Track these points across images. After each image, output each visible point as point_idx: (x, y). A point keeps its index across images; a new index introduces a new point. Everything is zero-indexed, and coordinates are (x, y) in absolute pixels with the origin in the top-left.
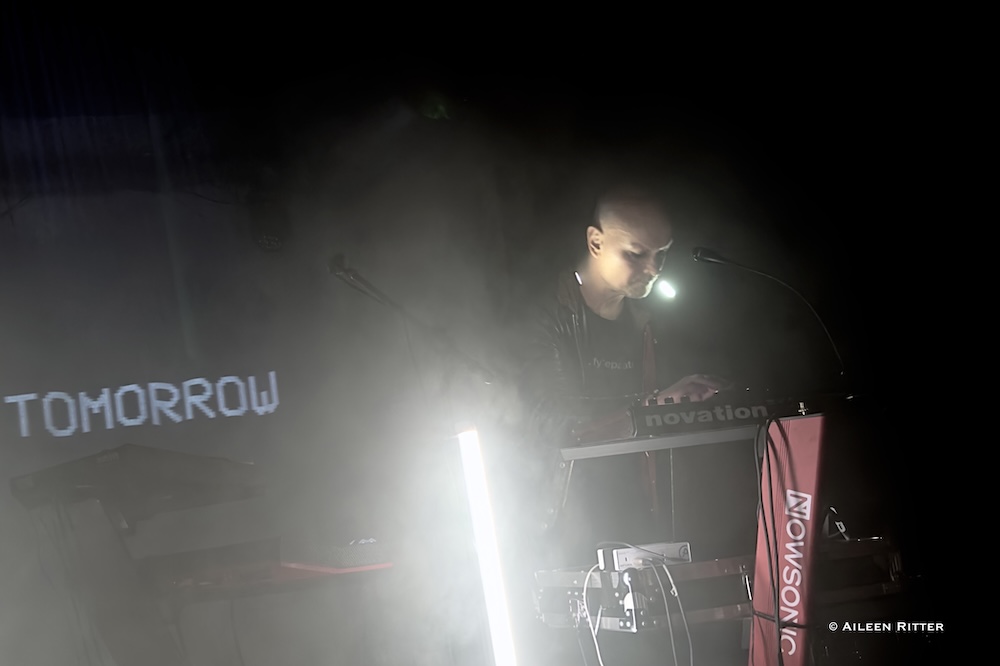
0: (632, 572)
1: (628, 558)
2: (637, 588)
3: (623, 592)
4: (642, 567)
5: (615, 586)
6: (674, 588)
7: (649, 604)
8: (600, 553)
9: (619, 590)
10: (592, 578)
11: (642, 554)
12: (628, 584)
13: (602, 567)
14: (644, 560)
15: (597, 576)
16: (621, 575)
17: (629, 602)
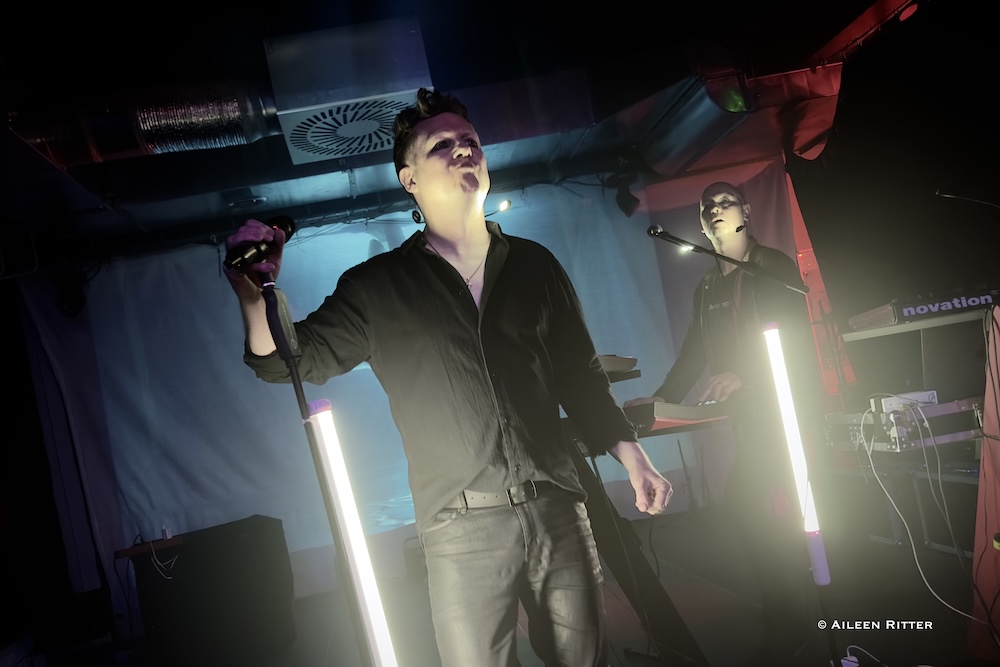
0: (895, 412)
1: (891, 404)
2: (899, 422)
3: (890, 425)
4: (902, 410)
5: (884, 422)
6: (926, 422)
7: (908, 433)
8: (872, 401)
9: (886, 425)
10: (867, 418)
11: (902, 401)
12: (892, 420)
13: (873, 409)
14: (904, 405)
15: (870, 417)
16: (888, 415)
17: (894, 433)
